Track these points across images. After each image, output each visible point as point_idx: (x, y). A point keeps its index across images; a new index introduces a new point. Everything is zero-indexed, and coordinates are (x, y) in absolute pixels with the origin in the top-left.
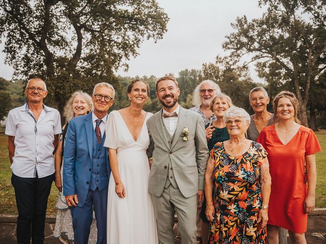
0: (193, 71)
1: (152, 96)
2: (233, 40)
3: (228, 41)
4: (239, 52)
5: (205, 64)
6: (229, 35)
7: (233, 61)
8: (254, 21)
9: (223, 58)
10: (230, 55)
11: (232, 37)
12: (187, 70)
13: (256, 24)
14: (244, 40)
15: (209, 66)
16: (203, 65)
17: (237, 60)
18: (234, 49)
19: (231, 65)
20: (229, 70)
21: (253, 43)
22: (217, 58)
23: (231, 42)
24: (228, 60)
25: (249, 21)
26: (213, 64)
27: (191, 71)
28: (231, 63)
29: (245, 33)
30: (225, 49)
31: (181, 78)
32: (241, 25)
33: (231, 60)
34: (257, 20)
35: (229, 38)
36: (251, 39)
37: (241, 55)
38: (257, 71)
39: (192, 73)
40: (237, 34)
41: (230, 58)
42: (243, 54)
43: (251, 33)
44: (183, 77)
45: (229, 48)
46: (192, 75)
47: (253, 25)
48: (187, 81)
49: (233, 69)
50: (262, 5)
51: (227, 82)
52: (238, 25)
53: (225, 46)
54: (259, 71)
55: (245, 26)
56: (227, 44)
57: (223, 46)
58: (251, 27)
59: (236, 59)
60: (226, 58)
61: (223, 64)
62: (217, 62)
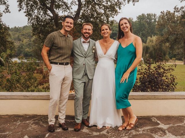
0: (149, 15)
1: (114, 37)
5: (163, 11)
9: (180, 8)
15: (166, 13)
16: (161, 12)
22: (175, 9)
26: (170, 12)
27: (146, 16)
31: (139, 22)
39: (148, 17)
44: (140, 21)
46: (147, 19)
48: (143, 24)
51: (182, 26)
60: (182, 8)
61: (180, 13)
62: (175, 12)
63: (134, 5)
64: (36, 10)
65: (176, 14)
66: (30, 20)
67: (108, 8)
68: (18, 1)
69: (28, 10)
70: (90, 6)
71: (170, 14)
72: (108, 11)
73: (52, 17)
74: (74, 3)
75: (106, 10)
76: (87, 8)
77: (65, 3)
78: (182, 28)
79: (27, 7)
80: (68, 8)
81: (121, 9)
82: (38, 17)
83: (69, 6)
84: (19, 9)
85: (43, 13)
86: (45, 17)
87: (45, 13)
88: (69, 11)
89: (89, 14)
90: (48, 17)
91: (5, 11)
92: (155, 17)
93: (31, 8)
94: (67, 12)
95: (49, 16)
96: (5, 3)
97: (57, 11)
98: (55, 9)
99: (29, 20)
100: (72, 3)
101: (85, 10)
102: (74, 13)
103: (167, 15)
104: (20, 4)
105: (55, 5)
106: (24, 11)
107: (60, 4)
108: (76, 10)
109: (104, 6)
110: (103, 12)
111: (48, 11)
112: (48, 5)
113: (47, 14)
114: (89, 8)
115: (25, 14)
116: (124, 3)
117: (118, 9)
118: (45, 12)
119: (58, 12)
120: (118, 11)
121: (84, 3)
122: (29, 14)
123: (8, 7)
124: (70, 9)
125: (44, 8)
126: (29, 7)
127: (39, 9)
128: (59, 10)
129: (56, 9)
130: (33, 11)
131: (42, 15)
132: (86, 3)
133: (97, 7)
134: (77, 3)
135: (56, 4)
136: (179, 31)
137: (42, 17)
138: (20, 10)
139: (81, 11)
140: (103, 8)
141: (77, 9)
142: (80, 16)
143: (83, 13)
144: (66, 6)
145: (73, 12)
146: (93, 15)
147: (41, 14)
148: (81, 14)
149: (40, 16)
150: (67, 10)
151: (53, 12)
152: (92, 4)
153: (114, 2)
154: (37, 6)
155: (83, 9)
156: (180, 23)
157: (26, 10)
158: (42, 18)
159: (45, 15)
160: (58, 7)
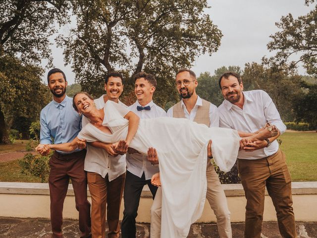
2: (279, 39)
3: (273, 40)
4: (285, 51)
5: (247, 64)
6: (274, 35)
7: (280, 61)
8: (300, 18)
9: (269, 59)
10: (276, 55)
11: (277, 36)
12: (224, 67)
13: (302, 22)
15: (252, 65)
16: (246, 65)
17: (285, 59)
18: (280, 49)
19: (278, 66)
21: (301, 41)
22: (263, 60)
23: (277, 42)
24: (274, 61)
26: (256, 64)
27: (228, 69)
28: (278, 63)
29: (291, 31)
30: (270, 49)
31: (217, 77)
32: (287, 24)
33: (278, 60)
34: (304, 17)
35: (273, 37)
36: (298, 37)
37: (288, 55)
38: (305, 67)
40: (282, 33)
41: (276, 59)
42: (290, 54)
43: (298, 31)
47: (300, 22)
49: (281, 69)
50: (309, 3)
51: (273, 82)
52: (284, 24)
53: (271, 47)
54: (307, 67)
55: (291, 25)
56: (272, 44)
58: (298, 24)
59: (283, 59)
60: (272, 59)
61: (269, 65)
62: (263, 63)
63: (210, 55)
64: (86, 64)
65: (265, 66)
66: (78, 77)
67: (178, 60)
68: (64, 54)
69: (77, 64)
70: (155, 58)
71: (257, 67)
72: (178, 64)
73: (106, 72)
74: (134, 55)
75: (175, 63)
76: (151, 60)
77: (122, 55)
78: (273, 84)
79: (75, 60)
80: (127, 61)
81: (194, 60)
82: (88, 73)
83: (127, 58)
84: (65, 63)
85: (95, 67)
86: (98, 72)
87: (98, 68)
88: (127, 65)
89: (154, 68)
90: (102, 73)
91: (48, 66)
92: (238, 70)
93: (80, 62)
94: (126, 66)
95: (103, 71)
96: (48, 56)
97: (112, 64)
98: (110, 63)
99: (76, 77)
100: (131, 55)
101: (148, 63)
102: (135, 67)
103: (253, 67)
104: (66, 57)
105: (111, 57)
106: (71, 65)
107: (116, 56)
108: (137, 63)
109: (173, 57)
110: (171, 65)
111: (102, 65)
112: (101, 58)
113: (100, 69)
114: (154, 60)
115: (73, 69)
116: (199, 54)
117: (190, 61)
118: (98, 66)
119: (114, 66)
120: (191, 64)
121: (147, 54)
122: (77, 70)
123: (51, 61)
124: (130, 63)
125: (97, 61)
126: (78, 61)
127: (90, 62)
128: (115, 63)
129: (112, 62)
130: (82, 65)
131: (94, 70)
132: (149, 54)
133: (163, 58)
134: (138, 54)
135: (112, 55)
136: (269, 89)
137: (93, 72)
138: (67, 64)
139: (144, 65)
140: (172, 60)
141: (138, 61)
142: (142, 71)
143: (145, 67)
144: (124, 58)
145: (133, 65)
146: (158, 69)
147: (93, 68)
148: (143, 68)
149: (91, 72)
150: (126, 63)
151: (107, 66)
152: (157, 55)
153: (185, 53)
154: (87, 59)
155: (146, 61)
156: (271, 77)
157: (74, 65)
158: (93, 74)
159: (97, 70)
160: (114, 59)
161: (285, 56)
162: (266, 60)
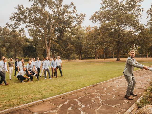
2: (16, 16)
3: (13, 16)
4: (19, 23)
8: (27, 8)
10: (14, 24)
11: (15, 14)
13: (28, 10)
14: (22, 17)
17: (18, 26)
18: (17, 21)
19: (15, 29)
20: (13, 31)
21: (26, 19)
23: (15, 17)
25: (25, 8)
29: (22, 13)
30: (11, 20)
32: (20, 9)
34: (29, 8)
35: (13, 14)
36: (25, 17)
37: (20, 24)
40: (18, 13)
41: (14, 25)
42: (21, 24)
43: (25, 14)
45: (14, 20)
49: (16, 31)
50: (31, 1)
53: (12, 19)
55: (23, 10)
57: (10, 18)
58: (26, 11)
59: (17, 26)
161: (18, 24)
162: (8, 25)
